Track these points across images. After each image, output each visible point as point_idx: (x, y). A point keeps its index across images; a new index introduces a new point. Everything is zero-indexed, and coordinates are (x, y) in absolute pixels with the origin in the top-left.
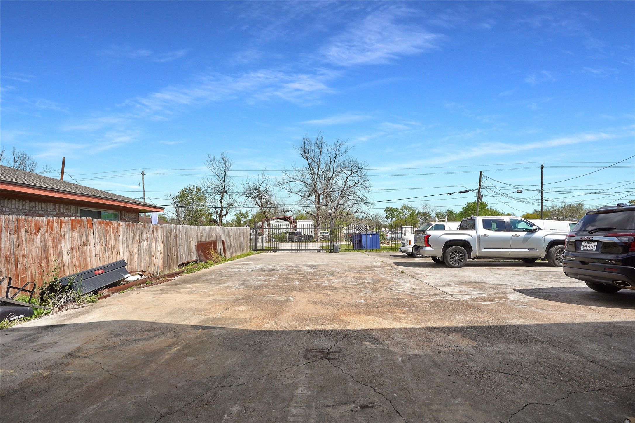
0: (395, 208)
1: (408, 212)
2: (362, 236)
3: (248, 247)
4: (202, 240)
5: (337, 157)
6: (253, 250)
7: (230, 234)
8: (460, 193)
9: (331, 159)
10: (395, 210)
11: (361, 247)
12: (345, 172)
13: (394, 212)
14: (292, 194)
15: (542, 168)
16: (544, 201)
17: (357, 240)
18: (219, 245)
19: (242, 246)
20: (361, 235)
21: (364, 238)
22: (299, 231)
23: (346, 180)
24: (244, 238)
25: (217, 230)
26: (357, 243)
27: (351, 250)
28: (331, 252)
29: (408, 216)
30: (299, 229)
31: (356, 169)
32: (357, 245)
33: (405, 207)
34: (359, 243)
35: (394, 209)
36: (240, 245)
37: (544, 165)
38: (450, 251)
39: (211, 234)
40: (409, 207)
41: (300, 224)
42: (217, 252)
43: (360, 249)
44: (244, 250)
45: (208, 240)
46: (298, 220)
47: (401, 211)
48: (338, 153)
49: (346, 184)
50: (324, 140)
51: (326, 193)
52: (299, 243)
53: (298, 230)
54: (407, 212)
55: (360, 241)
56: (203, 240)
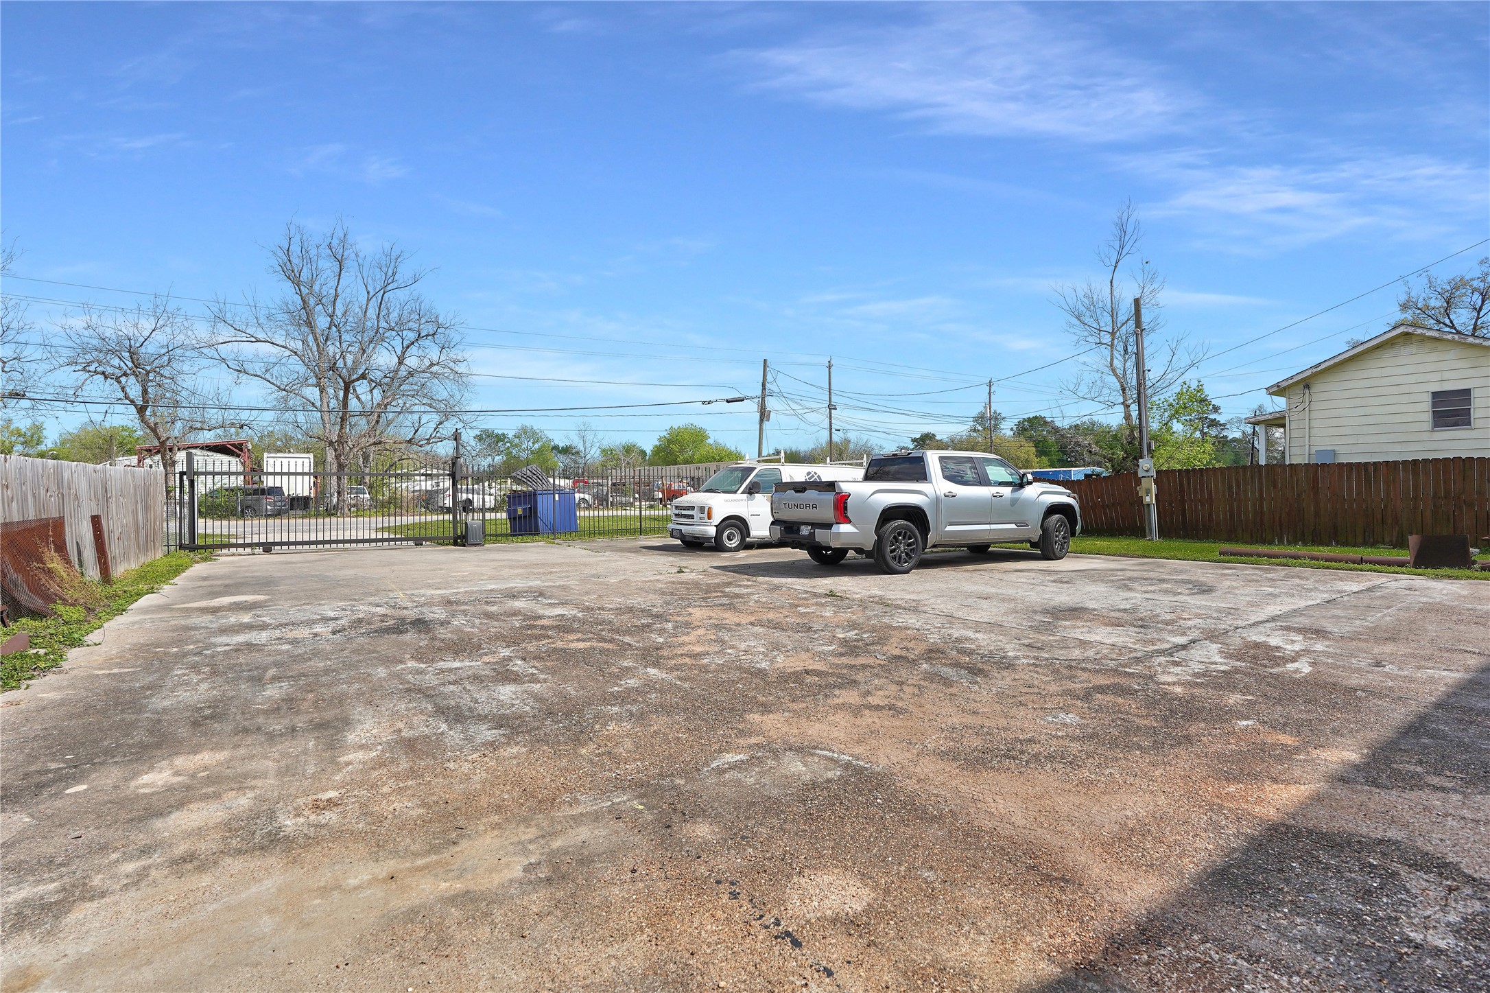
0: (500, 432)
1: (533, 443)
2: (539, 498)
3: (159, 539)
4: (10, 515)
5: (390, 287)
6: (182, 547)
7: (106, 491)
8: (728, 401)
9: (368, 293)
10: (501, 438)
11: (536, 528)
12: (400, 333)
13: (497, 442)
14: (244, 377)
15: (830, 367)
16: (833, 430)
17: (524, 510)
18: (80, 532)
19: (142, 533)
20: (535, 495)
21: (543, 505)
22: (271, 484)
23: (404, 353)
24: (146, 508)
25: (66, 475)
26: (525, 517)
27: (502, 535)
28: (455, 544)
29: (533, 453)
30: (271, 478)
31: (430, 328)
32: (520, 524)
33: (526, 432)
34: (531, 516)
35: (498, 435)
36: (137, 533)
37: (832, 362)
38: (891, 533)
39: (43, 492)
40: (534, 433)
41: (272, 462)
42: (68, 562)
43: (531, 534)
44: (147, 550)
45: (31, 515)
46: (266, 455)
47: (517, 441)
48: (390, 281)
49: (400, 363)
50: (350, 239)
51: (372, 380)
52: (278, 521)
53: (269, 482)
54: (530, 443)
55: (533, 511)
56: (16, 518)
